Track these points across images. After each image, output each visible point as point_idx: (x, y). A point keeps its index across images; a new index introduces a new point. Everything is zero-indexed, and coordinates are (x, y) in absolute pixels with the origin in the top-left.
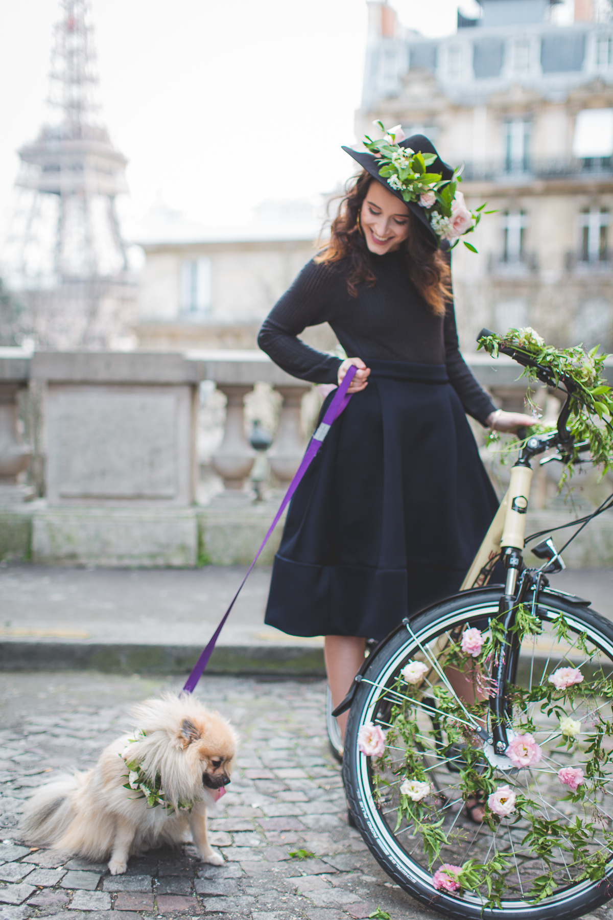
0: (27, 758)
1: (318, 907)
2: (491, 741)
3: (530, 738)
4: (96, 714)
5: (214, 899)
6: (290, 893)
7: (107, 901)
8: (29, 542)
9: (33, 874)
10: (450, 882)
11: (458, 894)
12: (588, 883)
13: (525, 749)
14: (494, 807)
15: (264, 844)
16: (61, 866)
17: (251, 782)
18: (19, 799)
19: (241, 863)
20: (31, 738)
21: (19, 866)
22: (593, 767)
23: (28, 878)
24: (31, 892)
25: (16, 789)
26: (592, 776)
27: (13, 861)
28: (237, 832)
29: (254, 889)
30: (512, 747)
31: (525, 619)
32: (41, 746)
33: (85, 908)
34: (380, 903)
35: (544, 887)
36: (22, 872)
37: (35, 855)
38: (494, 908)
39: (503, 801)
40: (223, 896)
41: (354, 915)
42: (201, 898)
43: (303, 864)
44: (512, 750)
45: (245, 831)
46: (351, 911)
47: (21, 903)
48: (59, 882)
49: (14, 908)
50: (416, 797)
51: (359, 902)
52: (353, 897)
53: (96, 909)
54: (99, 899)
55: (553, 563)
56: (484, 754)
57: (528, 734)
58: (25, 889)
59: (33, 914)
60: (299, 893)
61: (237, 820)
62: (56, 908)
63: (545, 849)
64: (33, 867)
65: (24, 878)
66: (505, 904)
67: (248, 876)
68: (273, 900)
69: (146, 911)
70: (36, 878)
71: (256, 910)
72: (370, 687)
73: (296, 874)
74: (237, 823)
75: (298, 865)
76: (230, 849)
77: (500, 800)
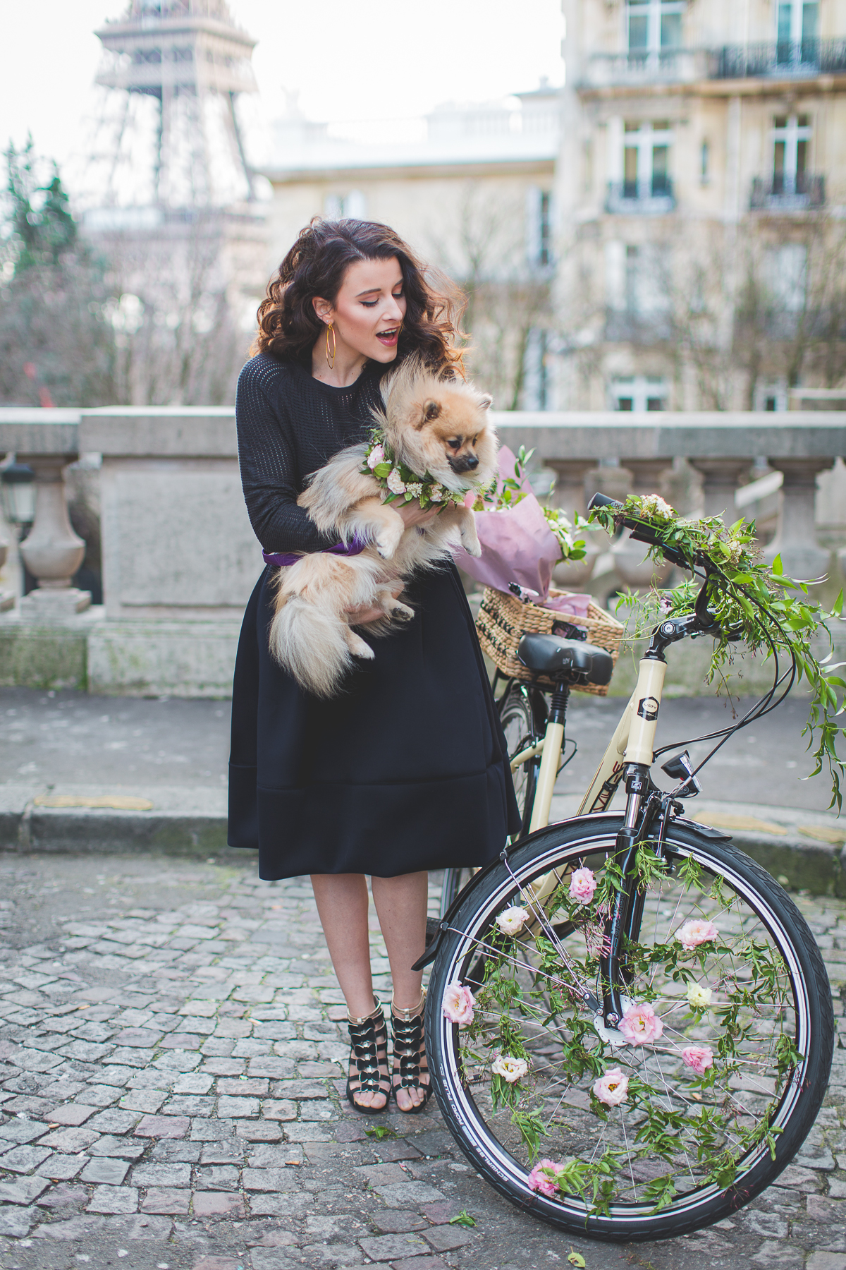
0: (58, 988)
1: (390, 1208)
2: (600, 1011)
3: (649, 1009)
4: (152, 919)
5: (263, 1196)
6: (358, 1188)
7: (133, 1200)
8: (84, 665)
9: (49, 1161)
10: (549, 1183)
11: (559, 1196)
12: (714, 1187)
13: (643, 1023)
14: (602, 1095)
15: (337, 1118)
16: (84, 1150)
17: (334, 1025)
18: (43, 1051)
19: (304, 1145)
20: (68, 957)
21: (33, 1151)
22: (725, 1046)
23: (42, 1168)
24: (43, 1187)
25: (40, 1036)
26: (725, 1056)
27: (27, 1144)
28: (306, 1099)
29: (314, 1182)
30: (626, 1020)
31: (647, 860)
32: (80, 969)
33: (105, 1210)
34: (467, 1202)
35: (662, 1192)
36: (36, 1160)
37: (54, 1135)
38: (602, 1215)
39: (613, 1087)
40: (276, 1192)
41: (432, 1219)
42: (249, 1195)
43: (380, 1146)
44: (626, 1024)
45: (316, 1098)
46: (429, 1214)
47: (31, 1203)
48: (78, 1173)
49: (21, 1210)
50: (511, 1077)
51: (441, 1201)
52: (436, 1194)
53: (119, 1212)
54: (124, 1198)
55: (688, 785)
56: (593, 1026)
57: (646, 1003)
58: (37, 1183)
59: (43, 1218)
60: (369, 1187)
61: (308, 1082)
62: (71, 1210)
63: (663, 1147)
64: (50, 1151)
65: (37, 1167)
66: (615, 1210)
67: (311, 1164)
68: (336, 1198)
69: (179, 1215)
70: (51, 1168)
71: (313, 1213)
72: (458, 936)
73: (370, 1160)
74: (307, 1086)
75: (373, 1147)
76: (294, 1124)
77: (608, 1086)
